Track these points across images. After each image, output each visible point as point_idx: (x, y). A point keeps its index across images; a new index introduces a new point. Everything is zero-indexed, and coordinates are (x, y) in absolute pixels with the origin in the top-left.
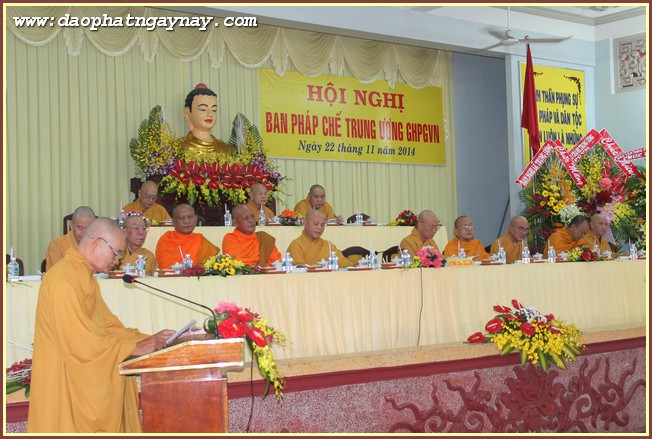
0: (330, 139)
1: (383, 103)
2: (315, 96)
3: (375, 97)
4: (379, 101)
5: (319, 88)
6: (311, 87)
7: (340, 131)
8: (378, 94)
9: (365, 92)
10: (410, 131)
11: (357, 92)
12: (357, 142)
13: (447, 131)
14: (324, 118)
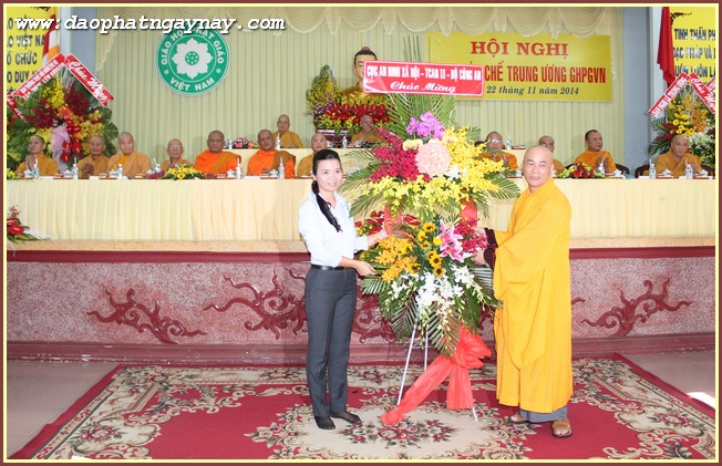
0: (491, 83)
1: (546, 52)
2: (478, 50)
3: (537, 48)
4: (542, 51)
5: (482, 44)
6: (474, 44)
7: (501, 76)
8: (541, 45)
9: (528, 44)
10: (574, 74)
11: (520, 45)
12: (518, 85)
13: (614, 73)
14: (487, 66)
